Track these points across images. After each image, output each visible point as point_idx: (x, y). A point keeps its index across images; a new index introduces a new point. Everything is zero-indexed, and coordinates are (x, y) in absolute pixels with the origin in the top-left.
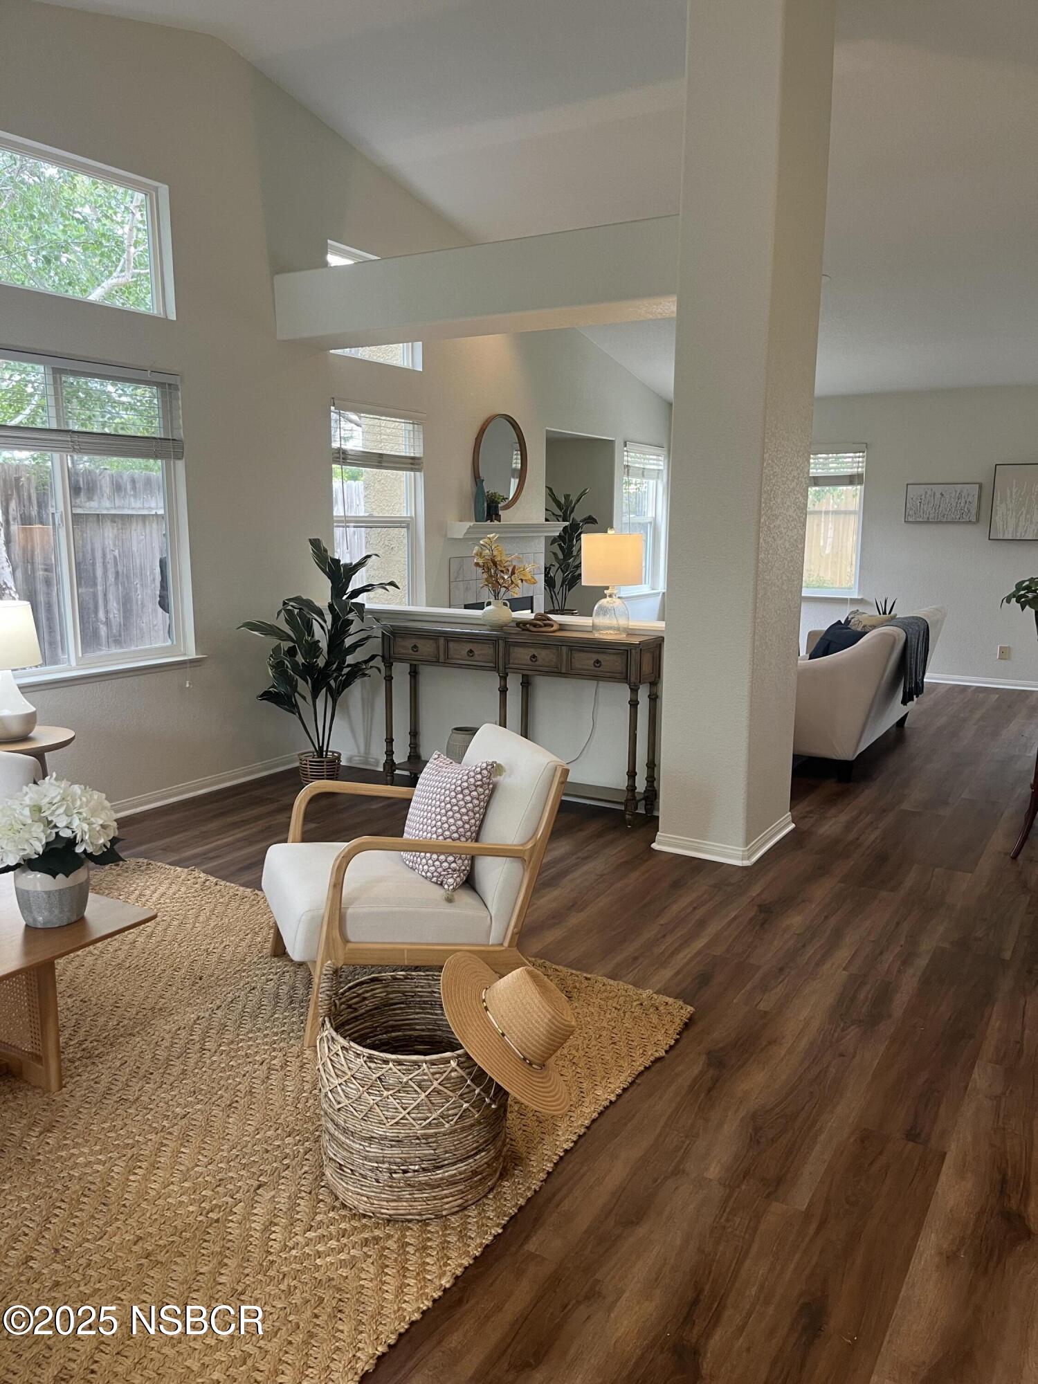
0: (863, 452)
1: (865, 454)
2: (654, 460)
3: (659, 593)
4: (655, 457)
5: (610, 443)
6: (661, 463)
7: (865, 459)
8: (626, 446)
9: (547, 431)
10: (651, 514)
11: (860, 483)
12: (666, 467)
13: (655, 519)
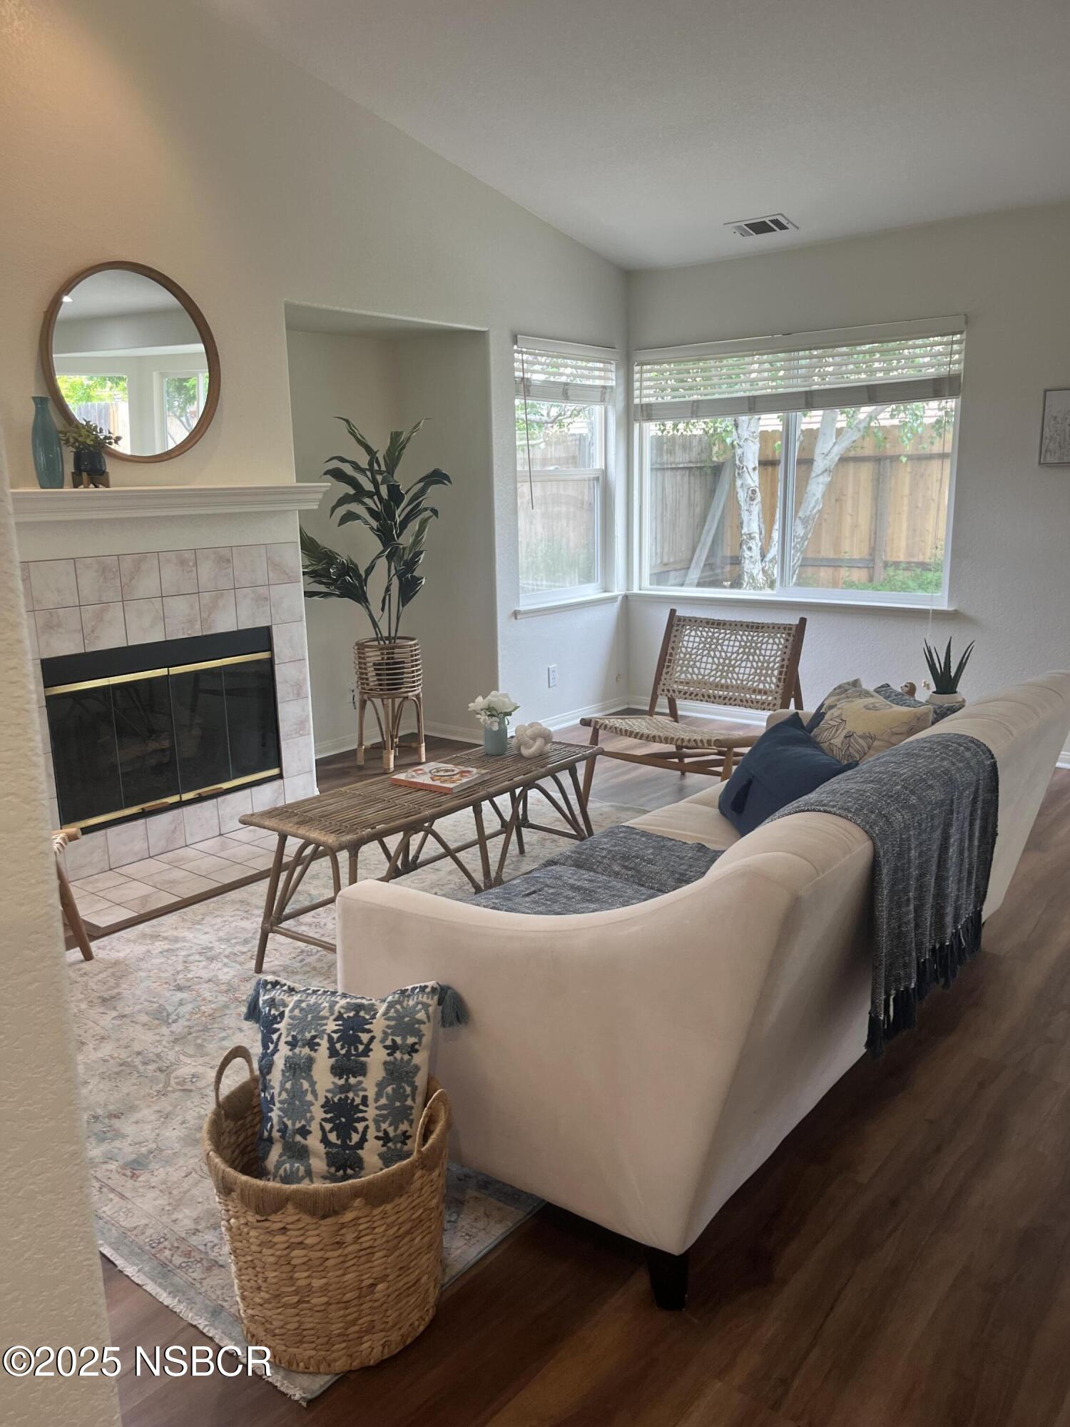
0: (961, 333)
1: (964, 336)
2: (600, 370)
3: (614, 599)
4: (601, 365)
5: (478, 338)
6: (613, 375)
7: (963, 346)
8: (515, 342)
9: (289, 308)
10: (598, 464)
11: (953, 394)
12: (622, 381)
13: (605, 472)
